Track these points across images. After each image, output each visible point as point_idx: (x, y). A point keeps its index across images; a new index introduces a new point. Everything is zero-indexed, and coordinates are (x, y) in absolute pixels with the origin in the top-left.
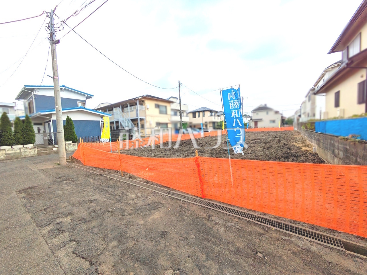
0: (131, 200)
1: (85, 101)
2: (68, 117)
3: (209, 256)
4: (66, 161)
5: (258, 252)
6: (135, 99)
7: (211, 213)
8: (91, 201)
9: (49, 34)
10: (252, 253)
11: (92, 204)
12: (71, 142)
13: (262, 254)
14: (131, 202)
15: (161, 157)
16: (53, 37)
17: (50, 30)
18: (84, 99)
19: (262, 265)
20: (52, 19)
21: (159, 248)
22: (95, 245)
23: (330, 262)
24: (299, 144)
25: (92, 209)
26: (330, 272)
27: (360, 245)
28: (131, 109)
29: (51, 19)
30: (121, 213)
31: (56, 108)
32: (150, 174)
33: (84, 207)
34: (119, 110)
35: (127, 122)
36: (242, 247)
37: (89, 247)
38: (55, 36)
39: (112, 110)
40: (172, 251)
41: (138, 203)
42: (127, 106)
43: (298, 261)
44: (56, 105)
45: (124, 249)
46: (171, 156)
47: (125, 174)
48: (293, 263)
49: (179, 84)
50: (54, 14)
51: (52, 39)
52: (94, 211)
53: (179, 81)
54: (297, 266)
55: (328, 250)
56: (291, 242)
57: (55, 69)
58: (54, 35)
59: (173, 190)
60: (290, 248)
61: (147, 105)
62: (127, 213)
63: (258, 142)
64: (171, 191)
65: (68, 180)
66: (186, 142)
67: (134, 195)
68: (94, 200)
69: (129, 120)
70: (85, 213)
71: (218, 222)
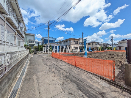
18: (54, 40)
28: (66, 42)
39: (61, 43)
61: (71, 41)
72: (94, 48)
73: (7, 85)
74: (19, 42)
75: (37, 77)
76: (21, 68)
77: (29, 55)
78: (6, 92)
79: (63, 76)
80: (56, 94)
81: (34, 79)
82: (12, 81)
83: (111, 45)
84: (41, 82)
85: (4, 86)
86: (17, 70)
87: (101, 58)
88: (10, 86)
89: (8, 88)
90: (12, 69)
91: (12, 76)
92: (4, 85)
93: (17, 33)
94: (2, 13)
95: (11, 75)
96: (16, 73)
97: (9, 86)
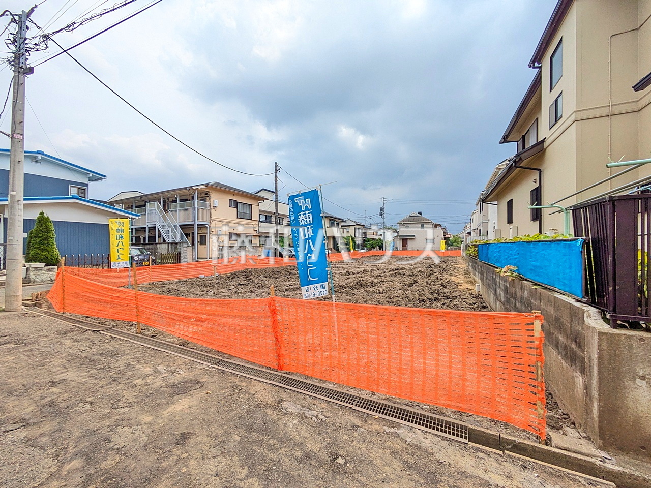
0: (139, 378)
1: (87, 185)
2: (42, 213)
3: (254, 470)
4: (21, 304)
5: (341, 456)
6: (190, 188)
7: (283, 395)
8: (53, 384)
9: (13, 55)
10: (329, 459)
11: (53, 389)
12: (43, 265)
13: (345, 458)
14: (139, 382)
15: (226, 297)
16: (21, 61)
17: (16, 46)
18: (85, 181)
19: (338, 477)
20: (23, 29)
21: (164, 464)
22: (32, 470)
23: (441, 463)
24: (459, 278)
25: (49, 399)
26: (435, 477)
27: (491, 432)
28: (181, 206)
29: (21, 28)
30: (112, 404)
31: (9, 195)
32: (196, 329)
33: (32, 397)
34: (158, 207)
35: (173, 230)
36: (316, 450)
37: (17, 475)
38: (27, 59)
39: (145, 206)
40: (188, 467)
41: (152, 384)
42: (174, 199)
43: (397, 464)
44: (10, 188)
45: (93, 472)
46: (245, 296)
47: (145, 329)
48: (387, 468)
49: (276, 167)
50: (28, 19)
51: (19, 65)
52: (53, 403)
53: (276, 163)
54: (391, 472)
55: (445, 443)
56: (397, 436)
57: (18, 119)
58: (23, 57)
59: (230, 357)
60: (392, 445)
61: (213, 201)
62: (124, 403)
63: (399, 273)
64: (224, 360)
65: (14, 342)
66: (279, 270)
67: (149, 369)
68: (61, 381)
69: (175, 226)
70: (31, 408)
71: (291, 411)
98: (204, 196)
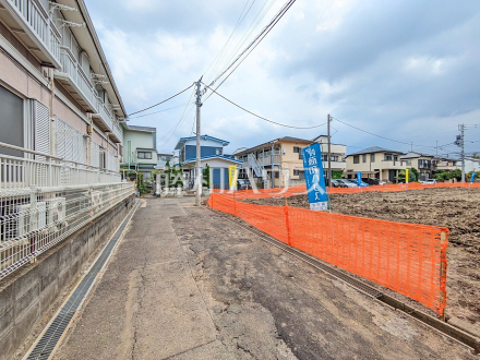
1: (222, 148)
2: (207, 165)
6: (270, 143)
9: (196, 99)
17: (197, 95)
20: (199, 87)
28: (265, 155)
31: (196, 157)
34: (253, 157)
35: (260, 169)
38: (200, 100)
39: (247, 156)
42: (261, 151)
44: (196, 154)
49: (329, 118)
51: (198, 103)
53: (329, 115)
61: (283, 150)
64: (265, 236)
69: (262, 167)
72: (377, 175)
73: (36, 300)
74: (103, 157)
75: (141, 279)
76: (98, 243)
77: (137, 200)
78: (30, 320)
79: (233, 282)
80: (192, 343)
81: (131, 284)
82: (60, 287)
83: (454, 162)
84: (150, 294)
85: (24, 302)
86: (82, 251)
87: (402, 216)
88: (52, 302)
89: (39, 310)
90: (59, 248)
91: (57, 270)
92: (24, 298)
93: (93, 126)
94: (42, 65)
95: (53, 266)
96: (76, 259)
97: (43, 304)
98: (278, 147)
